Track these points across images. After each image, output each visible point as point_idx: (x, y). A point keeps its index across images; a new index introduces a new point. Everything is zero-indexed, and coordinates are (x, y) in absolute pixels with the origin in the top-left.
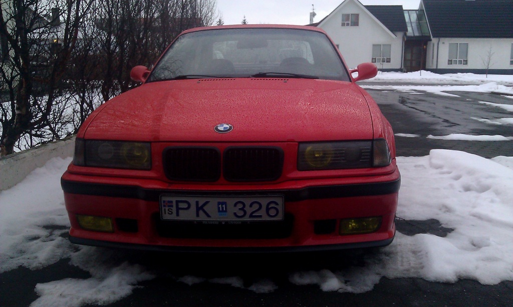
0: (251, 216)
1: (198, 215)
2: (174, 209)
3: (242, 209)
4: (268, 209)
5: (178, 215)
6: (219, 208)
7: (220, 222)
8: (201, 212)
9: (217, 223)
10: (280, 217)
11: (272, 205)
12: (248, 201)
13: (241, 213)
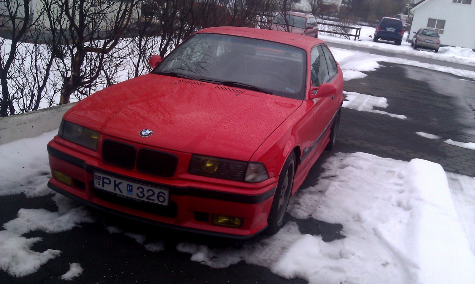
0: (147, 198)
1: (115, 190)
2: (101, 182)
3: (142, 192)
4: (158, 197)
5: (103, 186)
6: (128, 188)
7: (128, 198)
8: (117, 188)
9: (126, 198)
10: (166, 204)
11: (161, 194)
12: (146, 188)
13: (141, 195)
